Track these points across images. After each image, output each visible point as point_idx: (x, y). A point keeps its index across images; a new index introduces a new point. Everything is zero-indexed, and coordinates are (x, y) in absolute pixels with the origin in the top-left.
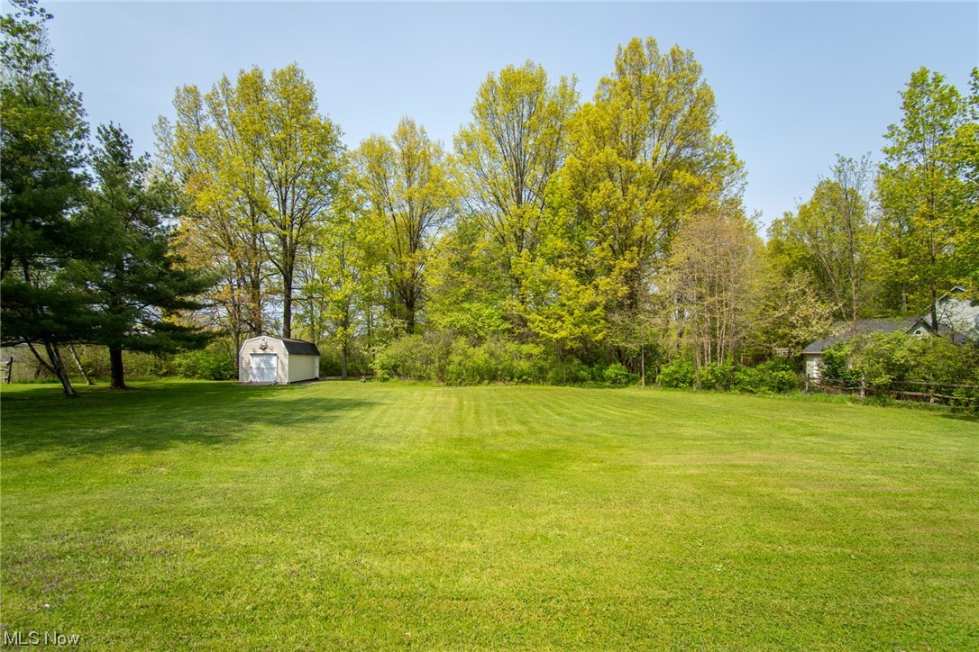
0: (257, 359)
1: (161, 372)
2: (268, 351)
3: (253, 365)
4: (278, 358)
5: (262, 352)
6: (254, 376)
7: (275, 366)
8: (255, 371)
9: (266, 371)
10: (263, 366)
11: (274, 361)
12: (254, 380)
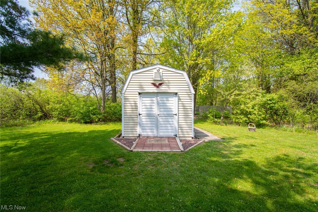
0: (147, 101)
1: (36, 117)
2: (163, 88)
3: (142, 110)
4: (179, 99)
5: (154, 89)
6: (143, 128)
7: (175, 111)
8: (144, 119)
9: (160, 119)
10: (156, 111)
11: (173, 103)
12: (144, 134)
